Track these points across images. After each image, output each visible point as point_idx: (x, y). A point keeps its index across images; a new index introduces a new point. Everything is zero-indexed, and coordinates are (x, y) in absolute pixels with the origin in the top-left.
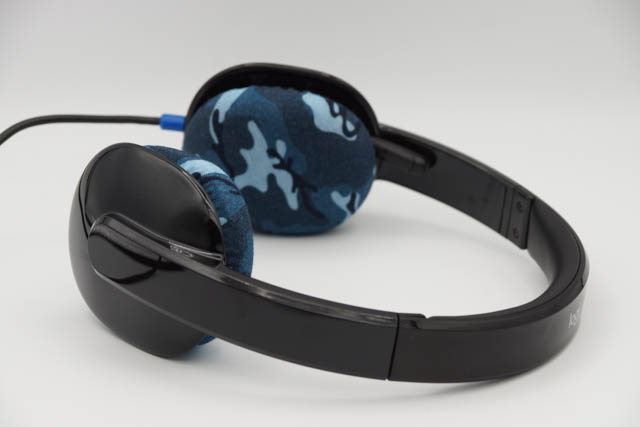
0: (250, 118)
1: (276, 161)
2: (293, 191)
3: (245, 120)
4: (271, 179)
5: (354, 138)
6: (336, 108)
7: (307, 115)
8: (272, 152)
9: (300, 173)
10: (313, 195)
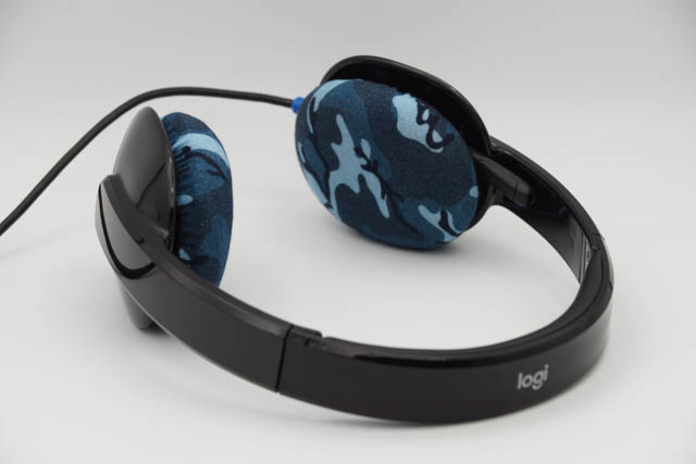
0: (339, 112)
1: (364, 162)
2: (383, 197)
3: (335, 112)
4: (362, 180)
5: (439, 151)
6: (426, 115)
7: (391, 116)
8: (359, 152)
9: (386, 179)
10: (401, 205)
